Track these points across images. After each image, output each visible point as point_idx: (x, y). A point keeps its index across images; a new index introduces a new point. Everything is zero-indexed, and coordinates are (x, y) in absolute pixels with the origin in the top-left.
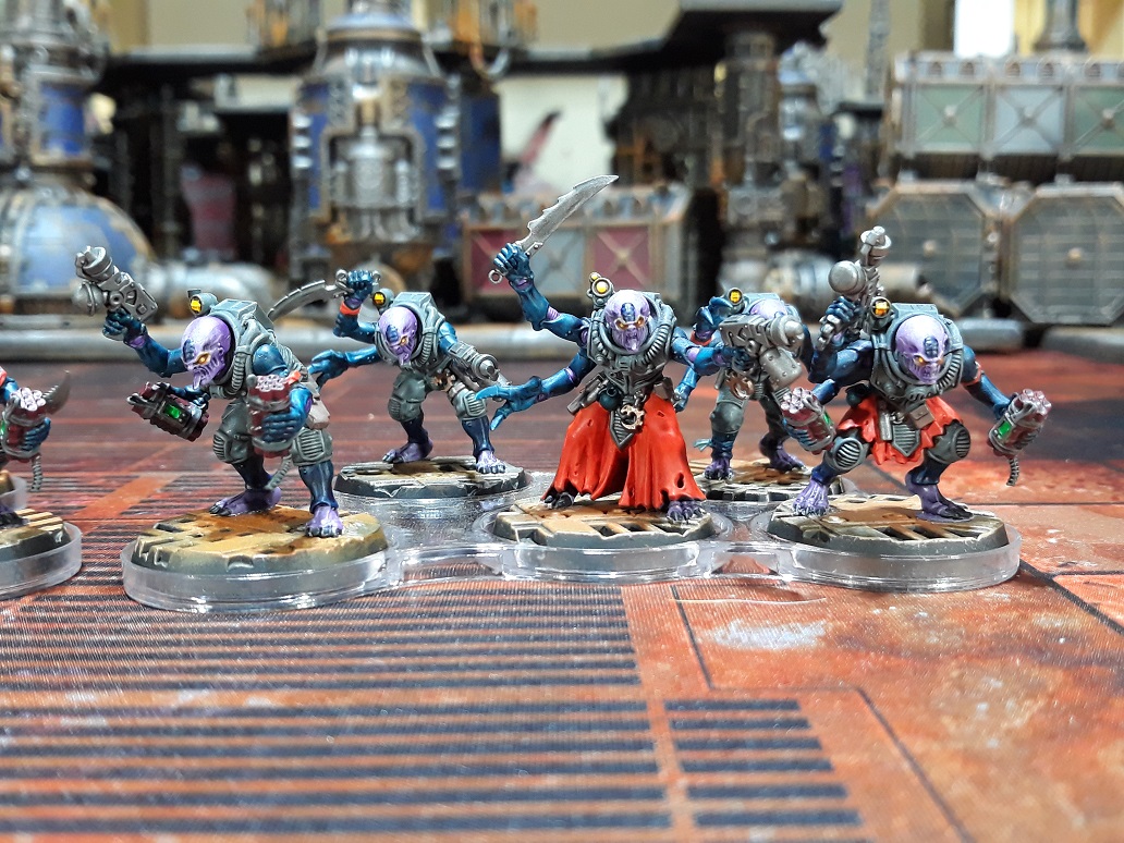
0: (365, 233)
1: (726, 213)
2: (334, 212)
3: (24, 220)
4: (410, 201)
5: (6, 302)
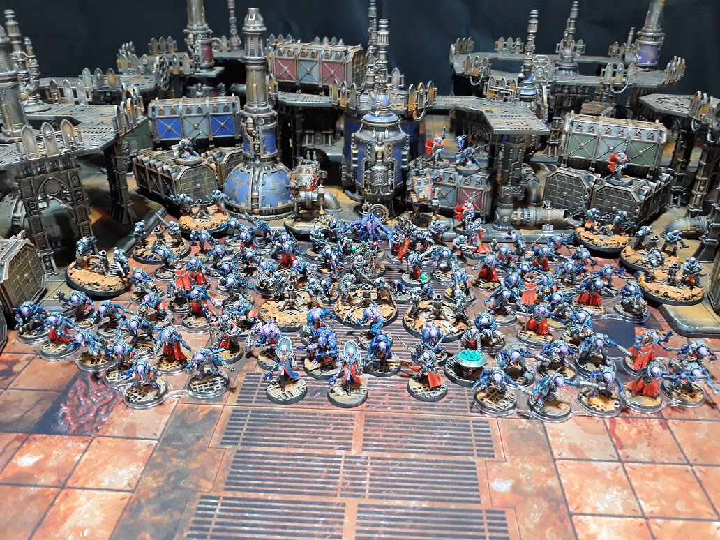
2: (366, 185)
5: (256, 210)
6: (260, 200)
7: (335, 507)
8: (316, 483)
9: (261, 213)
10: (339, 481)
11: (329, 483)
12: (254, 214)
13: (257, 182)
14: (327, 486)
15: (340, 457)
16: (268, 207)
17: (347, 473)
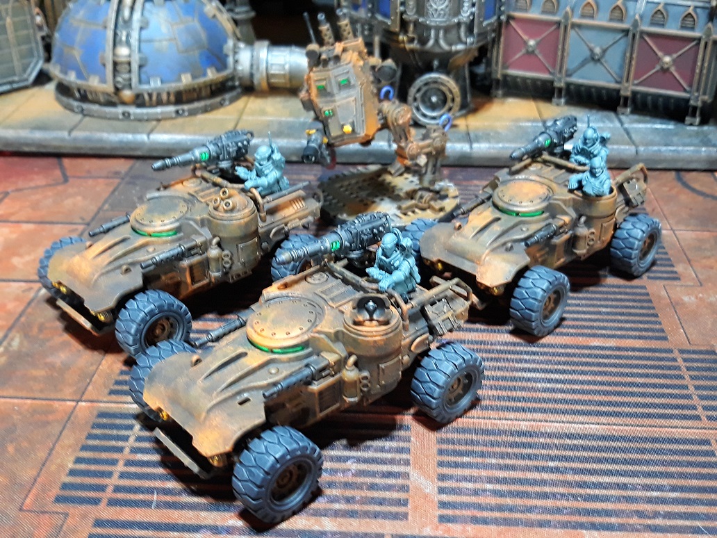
0: (431, 42)
2: (404, 25)
5: (127, 94)
6: (135, 67)
9: (139, 101)
12: (124, 103)
13: (128, 23)
16: (155, 84)
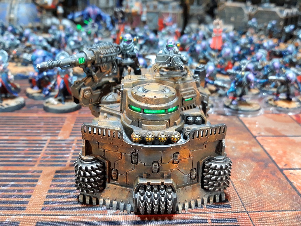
1: (189, 12)
3: (16, 7)
4: (112, 6)
7: (30, 174)
8: (15, 157)
10: (39, 155)
11: (29, 157)
14: (26, 159)
15: (46, 140)
17: (50, 150)
